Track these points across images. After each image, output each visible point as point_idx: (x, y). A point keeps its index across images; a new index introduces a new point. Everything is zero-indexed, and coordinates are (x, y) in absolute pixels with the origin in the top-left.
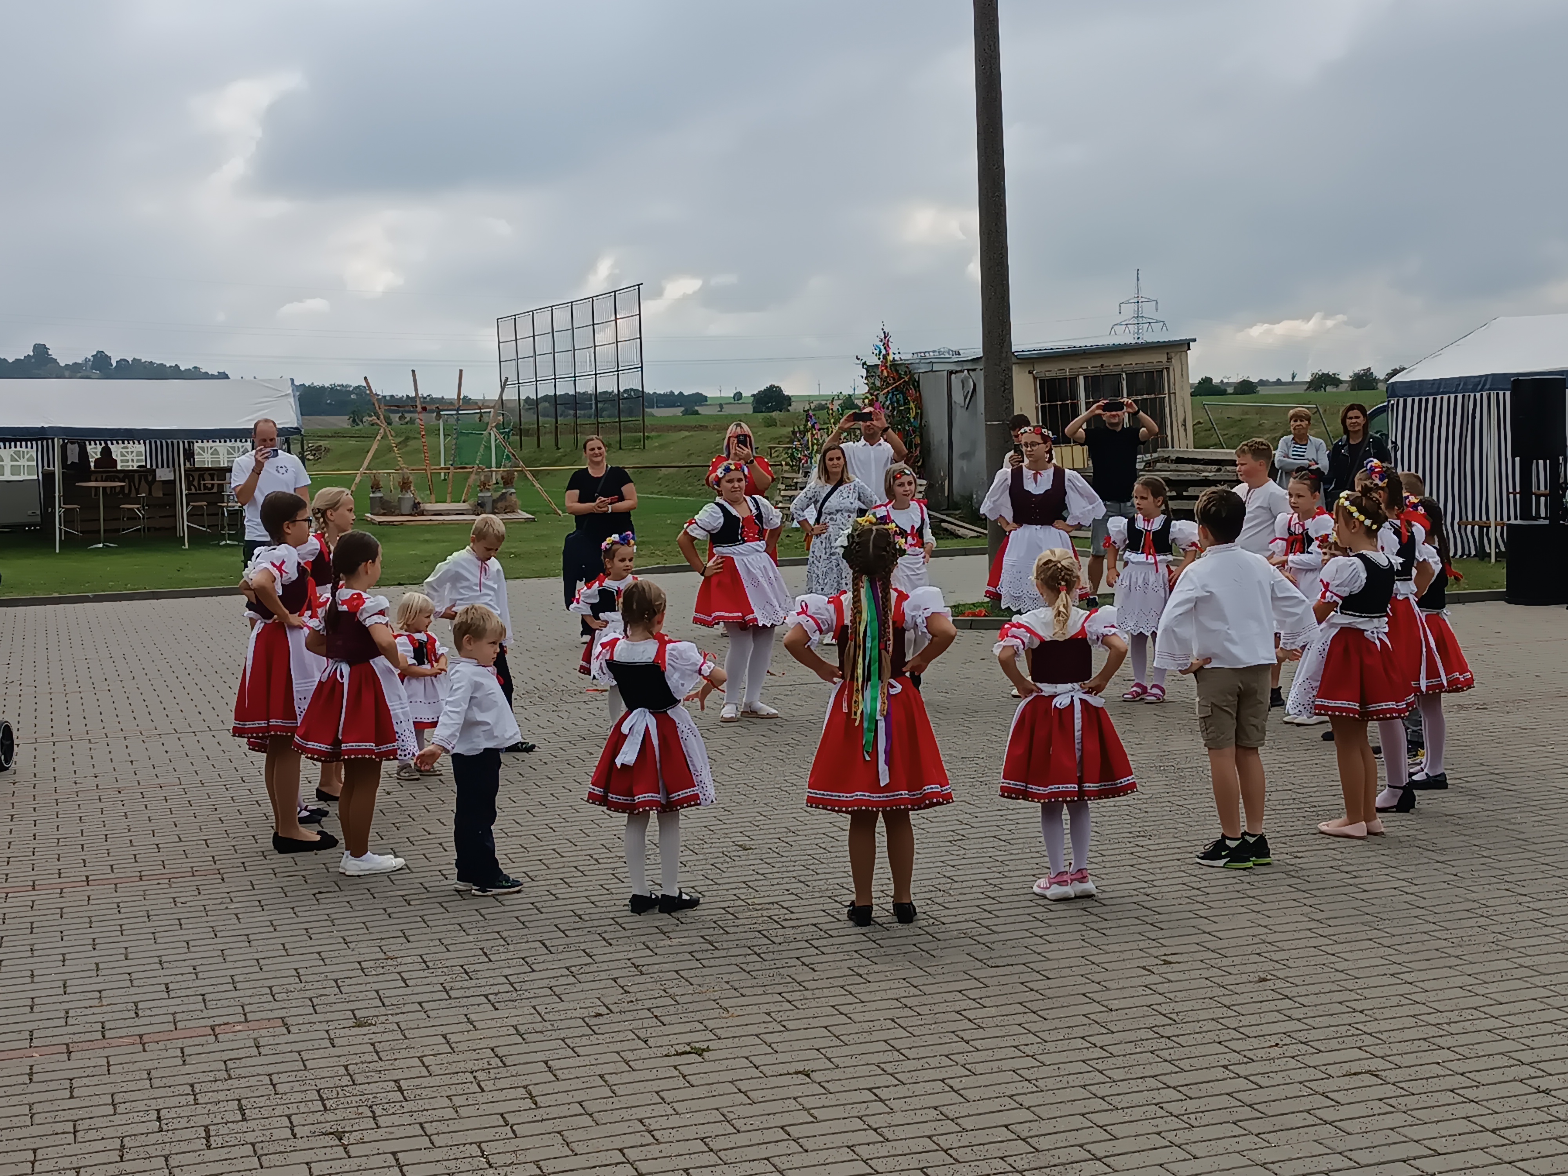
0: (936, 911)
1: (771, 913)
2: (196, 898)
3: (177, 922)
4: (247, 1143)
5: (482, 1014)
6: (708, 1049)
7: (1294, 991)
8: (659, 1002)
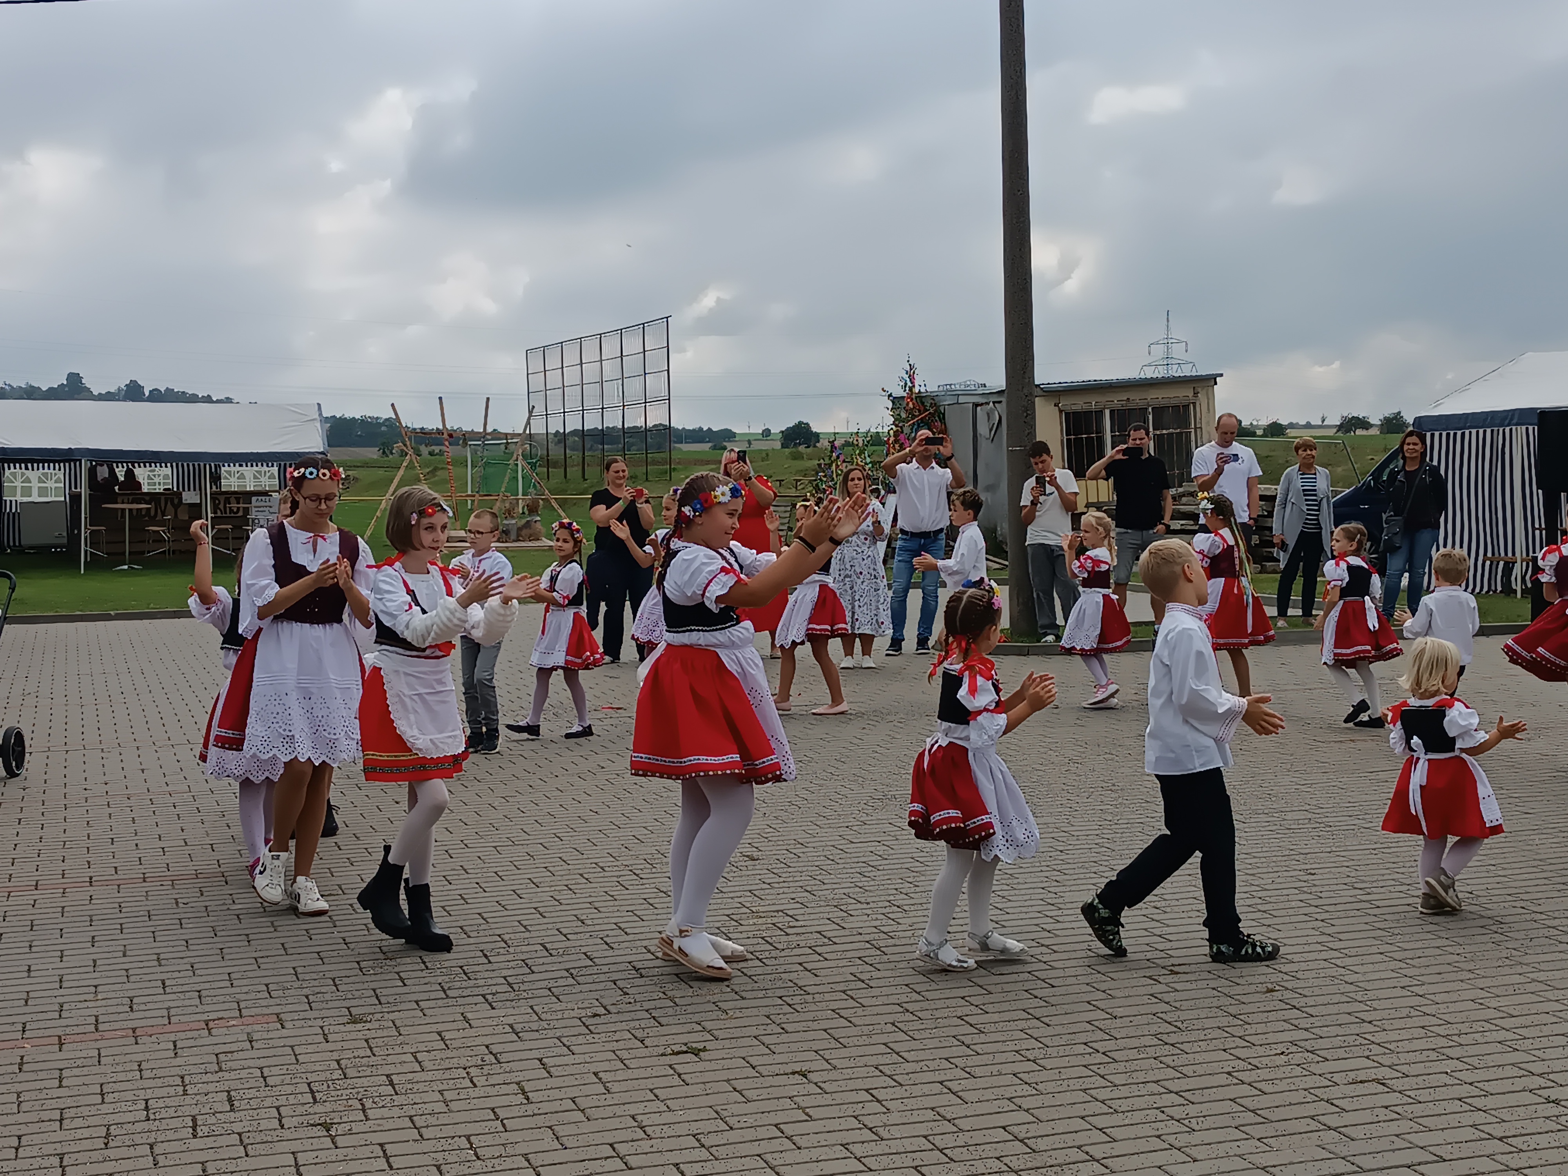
1: (775, 920)
2: (198, 899)
3: (178, 922)
4: (234, 1133)
5: (479, 1013)
6: (704, 1050)
7: (1302, 1002)
8: (658, 1004)
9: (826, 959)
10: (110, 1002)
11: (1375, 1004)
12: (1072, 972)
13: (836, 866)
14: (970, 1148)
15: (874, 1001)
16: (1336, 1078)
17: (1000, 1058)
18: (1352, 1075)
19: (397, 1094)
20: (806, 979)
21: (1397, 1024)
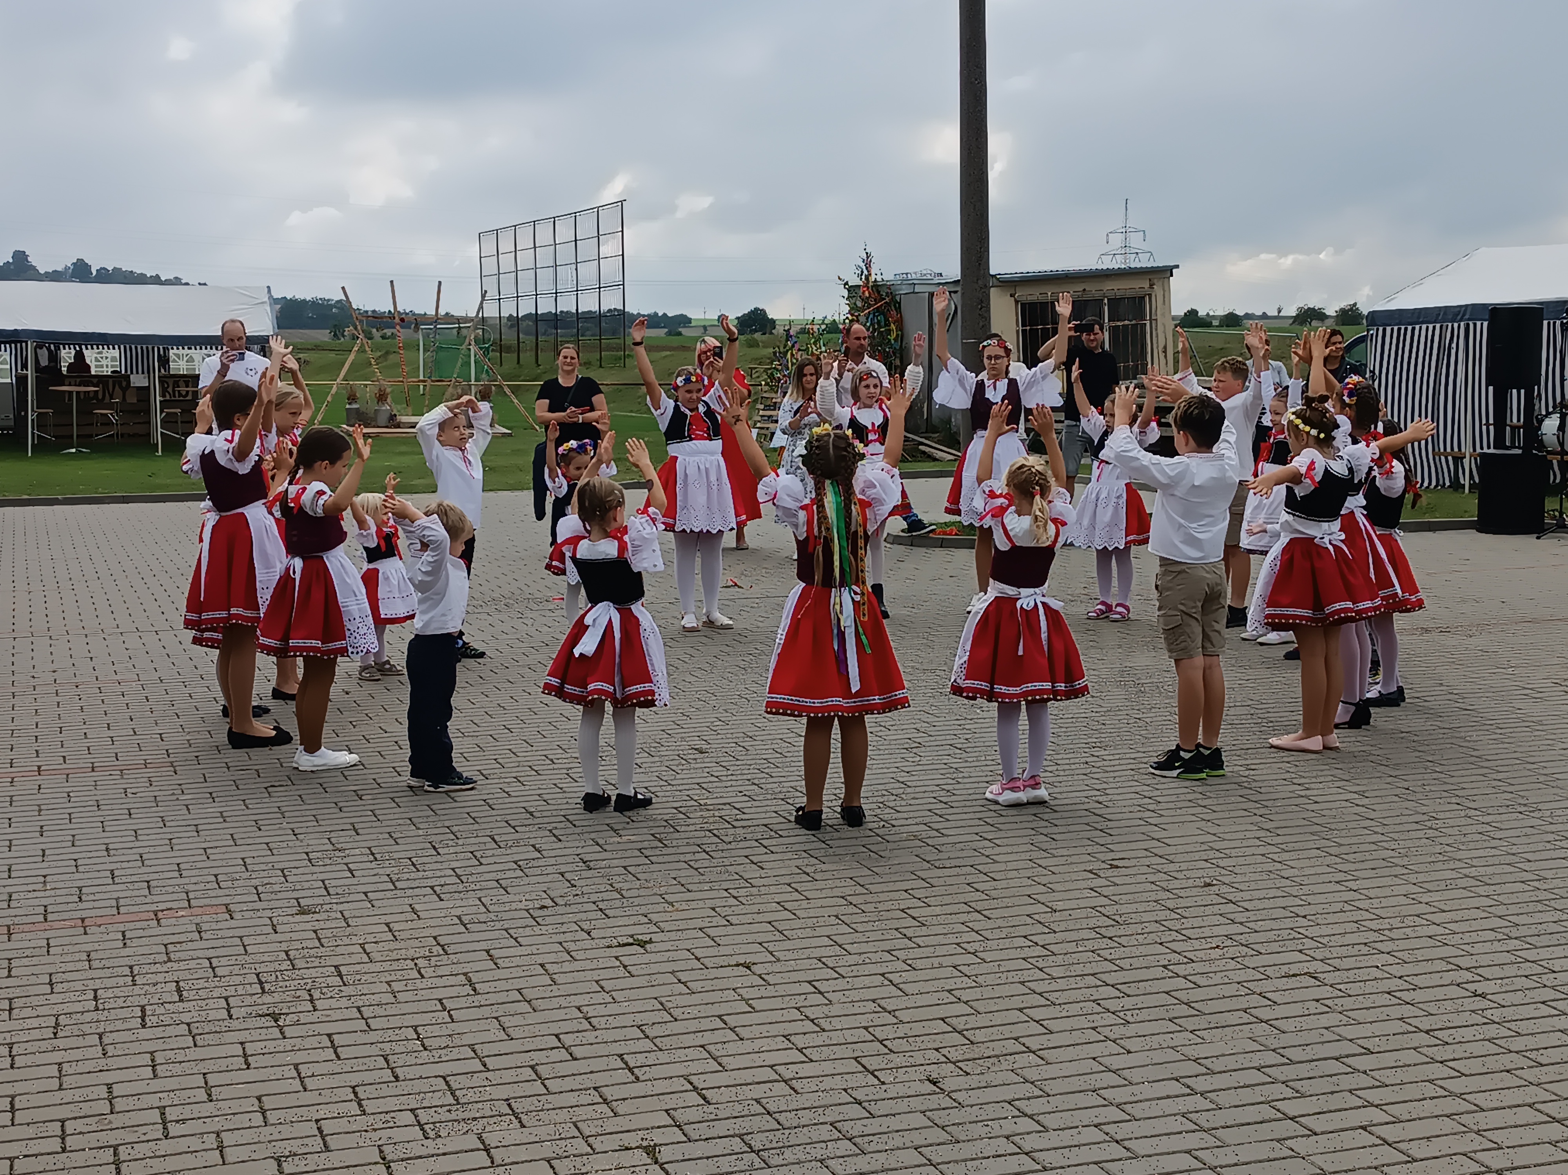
0: (887, 814)
1: (723, 813)
2: (147, 789)
3: (127, 812)
4: (182, 1023)
5: (427, 904)
6: (650, 941)
7: (1239, 896)
8: (605, 896)
9: (772, 852)
10: (58, 892)
11: (1310, 899)
12: (1014, 865)
13: (784, 759)
14: (910, 1040)
15: (818, 894)
16: (1270, 971)
17: (941, 951)
18: (1285, 969)
19: (345, 985)
20: (751, 872)
21: (1331, 918)
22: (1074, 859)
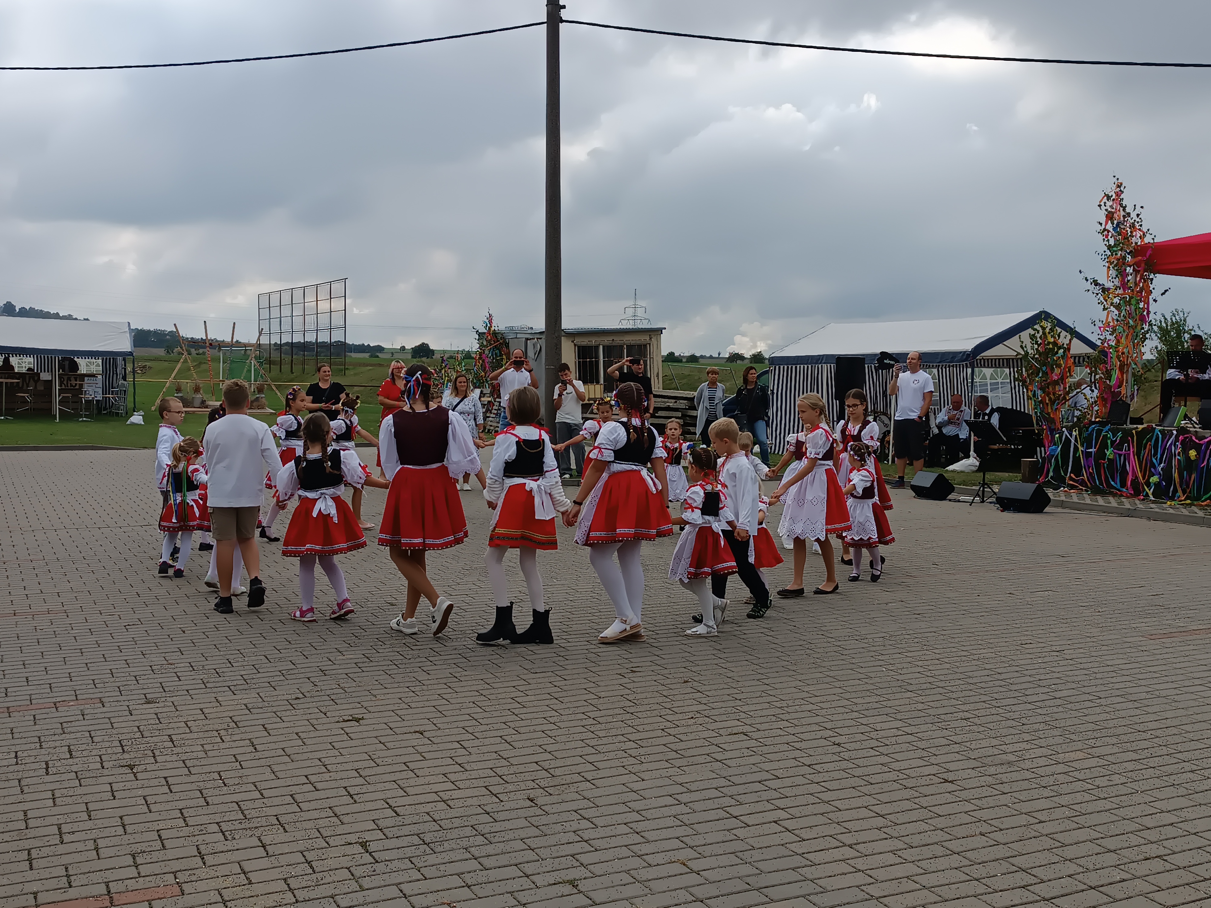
3: (36, 641)
4: (72, 771)
5: (226, 697)
6: (363, 719)
7: (703, 688)
8: (335, 691)
11: (743, 690)
12: (576, 671)
14: (517, 775)
15: (463, 689)
16: (721, 732)
17: (534, 722)
19: (175, 747)
20: (422, 676)
21: (755, 701)
22: (611, 667)
